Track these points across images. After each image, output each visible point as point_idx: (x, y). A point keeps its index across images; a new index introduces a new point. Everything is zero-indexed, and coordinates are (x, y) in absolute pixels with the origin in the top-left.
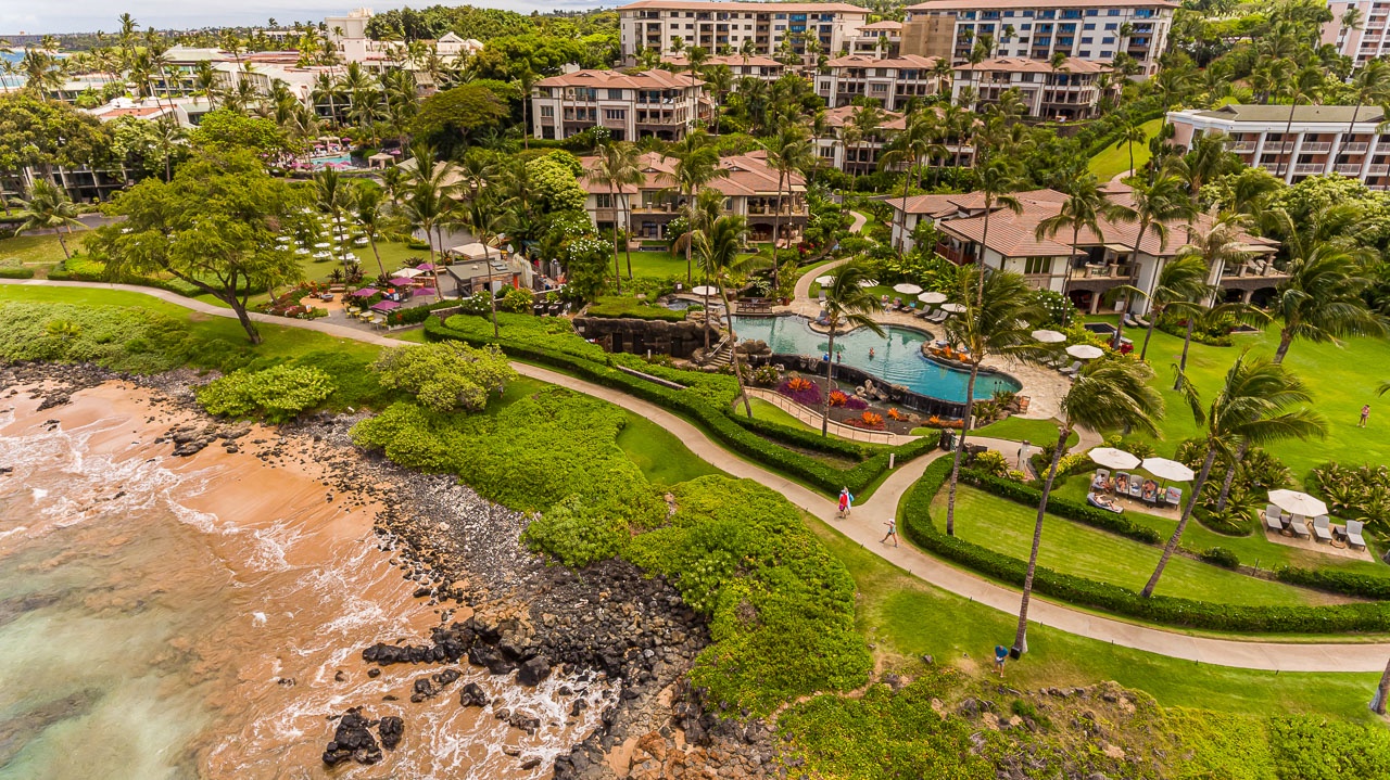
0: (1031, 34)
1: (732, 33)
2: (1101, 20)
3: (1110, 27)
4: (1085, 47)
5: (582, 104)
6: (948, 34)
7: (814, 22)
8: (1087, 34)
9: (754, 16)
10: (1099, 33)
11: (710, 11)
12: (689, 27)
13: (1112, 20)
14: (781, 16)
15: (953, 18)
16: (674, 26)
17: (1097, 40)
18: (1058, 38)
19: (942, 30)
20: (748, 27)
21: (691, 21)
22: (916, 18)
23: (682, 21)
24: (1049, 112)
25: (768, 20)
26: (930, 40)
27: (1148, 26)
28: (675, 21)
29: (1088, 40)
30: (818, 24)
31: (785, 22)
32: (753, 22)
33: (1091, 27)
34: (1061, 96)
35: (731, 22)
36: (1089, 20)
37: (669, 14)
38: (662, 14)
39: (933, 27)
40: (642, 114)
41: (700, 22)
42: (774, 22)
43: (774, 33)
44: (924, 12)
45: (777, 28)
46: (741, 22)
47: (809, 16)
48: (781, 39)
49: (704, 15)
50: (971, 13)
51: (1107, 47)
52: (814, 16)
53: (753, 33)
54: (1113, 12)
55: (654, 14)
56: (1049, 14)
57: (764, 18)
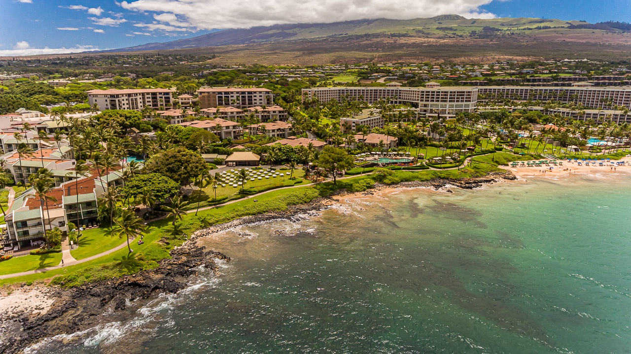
0: (240, 98)
1: (138, 101)
2: (258, 95)
3: (261, 96)
6: (214, 99)
7: (161, 96)
8: (255, 98)
9: (141, 94)
10: (258, 98)
11: (131, 94)
12: (127, 100)
13: (261, 94)
14: (148, 94)
15: (214, 95)
16: (123, 100)
17: (258, 100)
18: (248, 99)
19: (212, 99)
21: (127, 98)
22: (203, 94)
23: (125, 98)
26: (209, 100)
28: (123, 98)
29: (256, 100)
30: (164, 96)
31: (150, 96)
32: (141, 96)
33: (256, 96)
35: (137, 98)
36: (255, 94)
37: (121, 96)
39: (209, 97)
41: (130, 98)
42: (147, 96)
43: (147, 100)
44: (205, 92)
45: (147, 98)
46: (139, 97)
47: (158, 94)
48: (150, 102)
49: (129, 95)
50: (220, 93)
51: (261, 101)
52: (160, 93)
53: (141, 100)
54: (260, 92)
55: (118, 96)
56: (243, 93)
57: (143, 94)
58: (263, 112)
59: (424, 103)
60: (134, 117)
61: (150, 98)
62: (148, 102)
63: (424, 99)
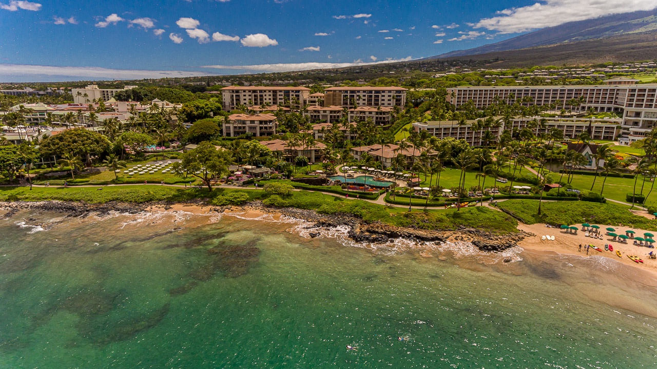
0: (366, 98)
1: (264, 97)
2: (386, 94)
3: (389, 96)
4: (383, 102)
5: (240, 125)
6: (340, 97)
7: (293, 93)
8: (383, 98)
9: (272, 91)
10: (386, 98)
11: (256, 90)
12: (250, 95)
13: (389, 94)
14: (281, 91)
15: (340, 93)
16: (245, 95)
17: (386, 100)
18: (374, 99)
19: (337, 97)
20: (270, 95)
21: (250, 94)
22: (328, 93)
23: (247, 94)
24: (378, 123)
25: (276, 92)
26: (334, 100)
27: (400, 96)
28: (244, 94)
29: (383, 100)
30: (294, 94)
31: (283, 93)
32: (271, 93)
33: (384, 96)
34: (381, 118)
35: (264, 94)
36: (383, 94)
37: (242, 91)
38: (240, 91)
39: (334, 95)
40: (261, 128)
41: (253, 94)
42: (279, 93)
43: (279, 97)
44: (331, 91)
45: (280, 95)
46: (267, 93)
47: (290, 91)
48: (282, 99)
49: (254, 91)
50: (346, 91)
51: (389, 102)
52: (293, 91)
53: (271, 97)
54: (390, 91)
55: (237, 91)
56: (371, 92)
57: (275, 92)
58: (377, 113)
59: (634, 109)
60: (207, 108)
61: (282, 95)
62: (280, 99)
63: (634, 103)
